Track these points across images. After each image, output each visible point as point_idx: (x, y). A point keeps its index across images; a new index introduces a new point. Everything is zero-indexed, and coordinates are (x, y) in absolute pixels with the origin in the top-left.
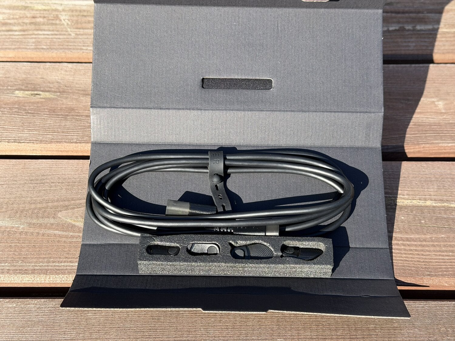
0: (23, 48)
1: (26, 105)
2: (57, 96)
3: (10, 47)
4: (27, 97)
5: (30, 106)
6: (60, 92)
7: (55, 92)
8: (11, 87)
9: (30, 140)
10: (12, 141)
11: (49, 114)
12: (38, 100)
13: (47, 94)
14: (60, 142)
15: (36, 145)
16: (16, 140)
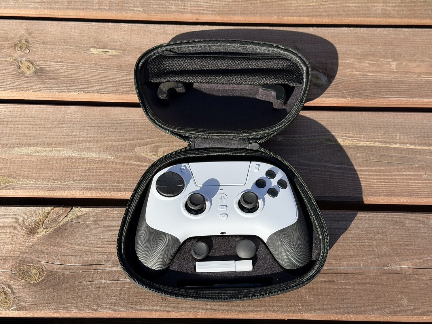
0: (90, 8)
1: (100, 60)
2: (121, 53)
3: (79, 7)
4: (99, 54)
5: (103, 62)
6: (122, 50)
7: (119, 50)
8: (87, 44)
9: (108, 92)
10: (96, 92)
11: (118, 70)
12: (108, 57)
13: (114, 51)
14: (129, 94)
15: (112, 96)
16: (98, 91)
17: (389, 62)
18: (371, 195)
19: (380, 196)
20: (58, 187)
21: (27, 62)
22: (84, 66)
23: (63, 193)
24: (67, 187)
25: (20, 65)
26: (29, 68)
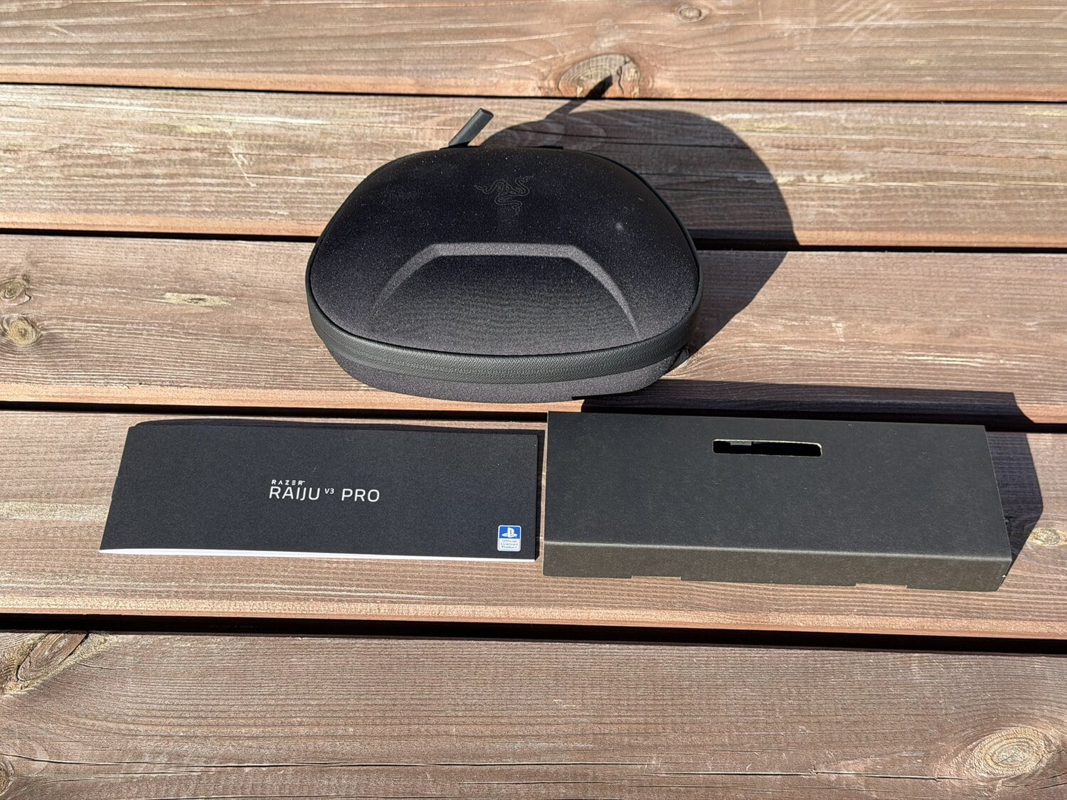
0: (173, 211)
1: (184, 318)
2: (232, 302)
3: (150, 208)
4: (183, 305)
5: (190, 321)
6: (236, 296)
7: (229, 295)
8: (158, 285)
9: (194, 383)
10: (168, 383)
11: (221, 337)
12: (202, 310)
13: (216, 298)
14: (240, 387)
15: (203, 391)
16: (173, 382)
17: (830, 322)
18: (777, 610)
19: (796, 611)
20: (59, 589)
21: (21, 323)
22: (147, 330)
23: (72, 602)
24: (81, 589)
25: (6, 327)
26: (24, 334)
